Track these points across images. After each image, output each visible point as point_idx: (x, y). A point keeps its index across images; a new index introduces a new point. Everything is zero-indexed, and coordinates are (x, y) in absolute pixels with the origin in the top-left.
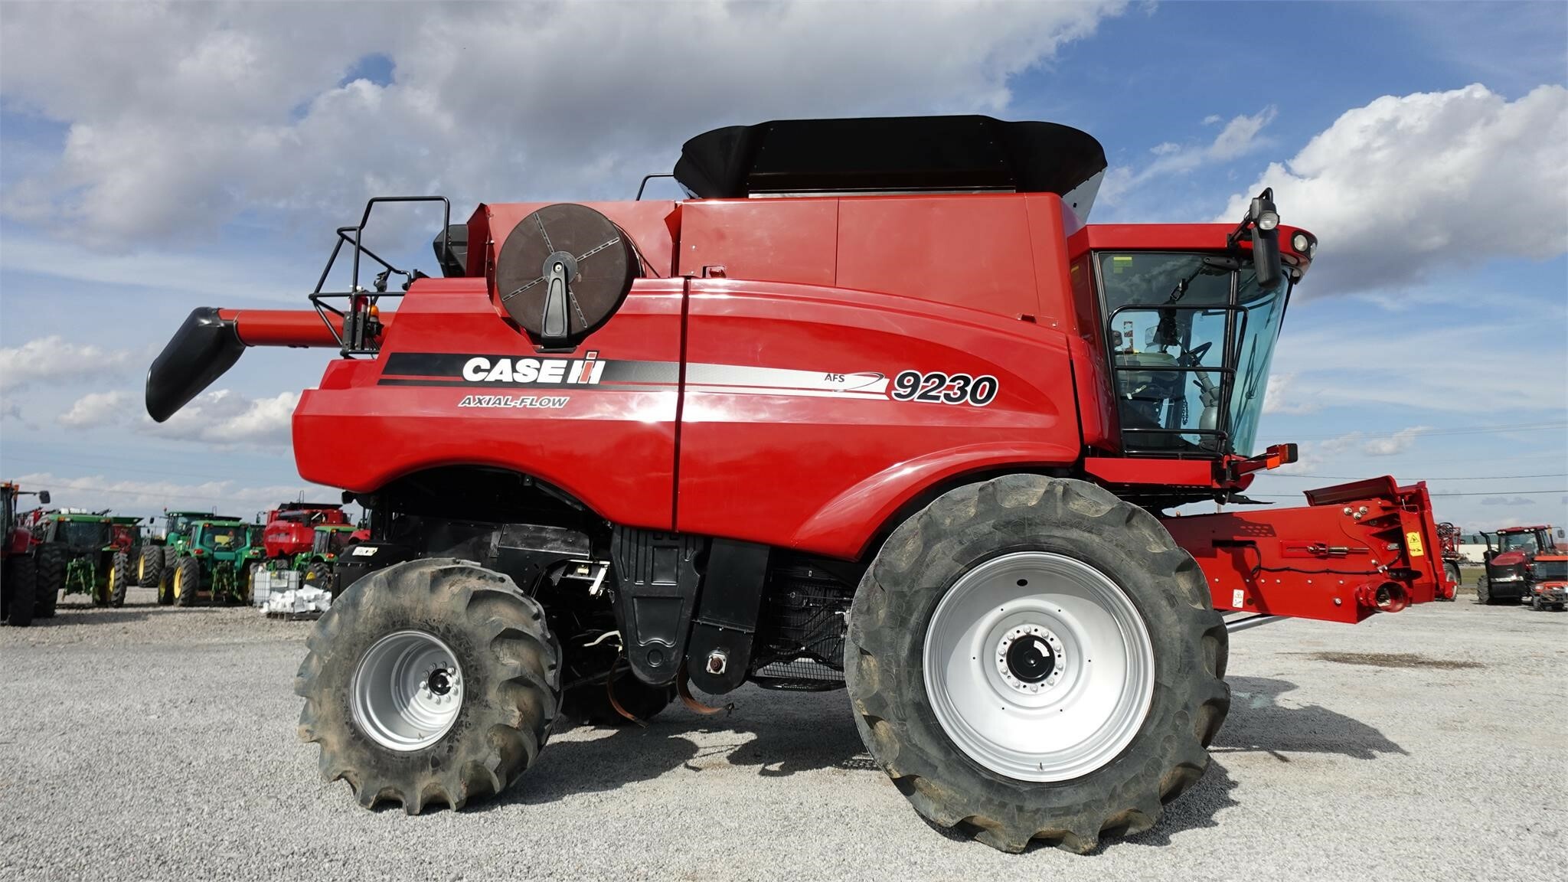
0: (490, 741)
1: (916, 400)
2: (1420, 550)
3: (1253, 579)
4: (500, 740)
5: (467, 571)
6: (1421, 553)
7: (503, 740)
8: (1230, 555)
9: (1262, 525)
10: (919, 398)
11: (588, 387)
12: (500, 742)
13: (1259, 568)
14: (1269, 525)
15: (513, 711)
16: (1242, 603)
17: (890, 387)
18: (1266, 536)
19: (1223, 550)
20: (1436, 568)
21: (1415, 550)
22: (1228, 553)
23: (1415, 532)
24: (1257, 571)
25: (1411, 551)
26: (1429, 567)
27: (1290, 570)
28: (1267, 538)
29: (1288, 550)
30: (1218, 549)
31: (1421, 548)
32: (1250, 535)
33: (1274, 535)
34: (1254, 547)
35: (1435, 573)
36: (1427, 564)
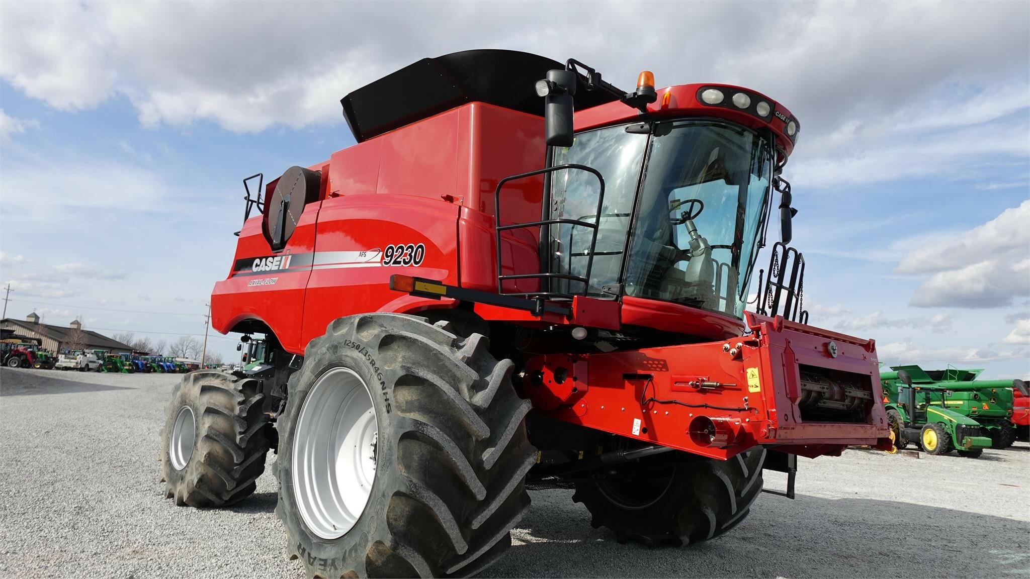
0: (197, 469)
1: (392, 265)
2: (757, 387)
3: (648, 410)
4: (203, 470)
5: (217, 375)
6: (758, 390)
7: (204, 470)
8: (634, 387)
9: (659, 360)
10: (393, 263)
11: (284, 271)
12: (202, 471)
13: (652, 400)
14: (665, 361)
15: (203, 454)
16: (638, 431)
17: (382, 258)
18: (661, 370)
19: (629, 382)
20: (769, 406)
21: (753, 386)
22: (632, 385)
23: (755, 368)
24: (652, 403)
25: (749, 387)
26: (763, 404)
27: (676, 403)
28: (662, 372)
29: (677, 384)
30: (626, 381)
31: (758, 384)
32: (649, 369)
33: (667, 370)
34: (651, 380)
35: (768, 411)
36: (763, 401)
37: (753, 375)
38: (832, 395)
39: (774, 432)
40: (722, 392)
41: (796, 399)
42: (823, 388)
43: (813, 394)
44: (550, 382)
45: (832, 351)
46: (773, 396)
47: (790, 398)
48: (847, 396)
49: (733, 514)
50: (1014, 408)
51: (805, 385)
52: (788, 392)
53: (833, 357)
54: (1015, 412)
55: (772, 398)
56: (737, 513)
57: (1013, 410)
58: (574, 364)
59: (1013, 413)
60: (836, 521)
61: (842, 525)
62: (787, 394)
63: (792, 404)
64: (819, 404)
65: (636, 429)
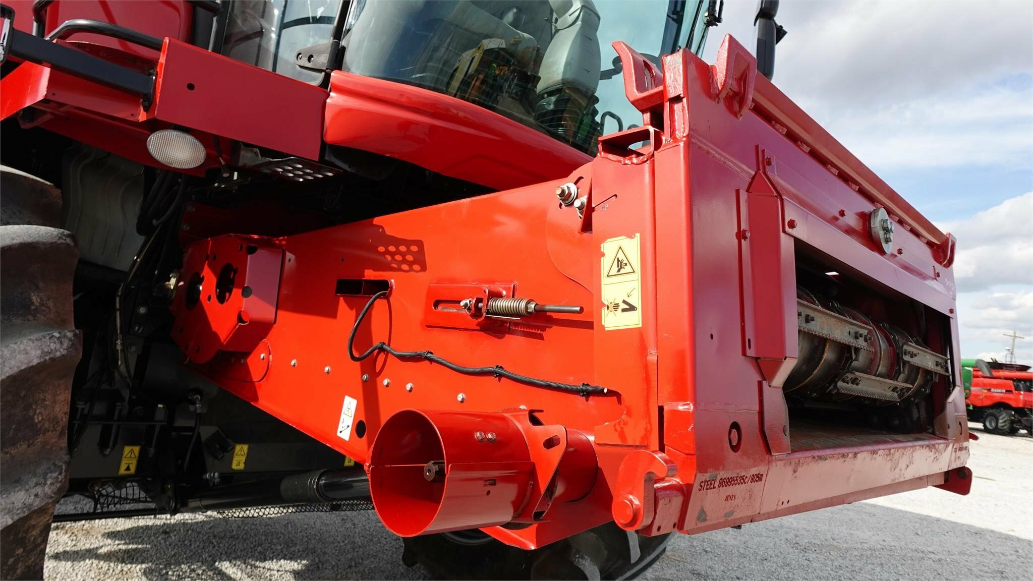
2: (632, 308)
3: (374, 375)
6: (633, 320)
8: (353, 313)
9: (409, 244)
13: (381, 349)
14: (421, 245)
16: (349, 431)
18: (411, 270)
19: (346, 302)
20: (666, 388)
21: (616, 307)
22: (351, 309)
23: (631, 236)
24: (382, 357)
25: (604, 311)
26: (647, 379)
27: (431, 360)
28: (413, 273)
29: (440, 308)
30: (341, 298)
31: (636, 301)
32: (387, 268)
33: (424, 268)
34: (387, 297)
35: (661, 409)
36: (646, 367)
37: (620, 265)
38: (872, 361)
39: (678, 501)
40: (544, 333)
41: (776, 364)
42: (857, 336)
43: (829, 355)
44: (209, 299)
45: (881, 234)
46: (686, 345)
47: (756, 361)
48: (905, 363)
49: (633, 561)
50: (972, 389)
51: (808, 319)
52: (749, 334)
53: (882, 252)
54: (972, 392)
55: (680, 355)
56: (641, 559)
57: (970, 390)
58: (249, 256)
59: (970, 394)
60: (797, 543)
61: (805, 550)
62: (745, 344)
63: (760, 385)
64: (840, 384)
65: (345, 425)
